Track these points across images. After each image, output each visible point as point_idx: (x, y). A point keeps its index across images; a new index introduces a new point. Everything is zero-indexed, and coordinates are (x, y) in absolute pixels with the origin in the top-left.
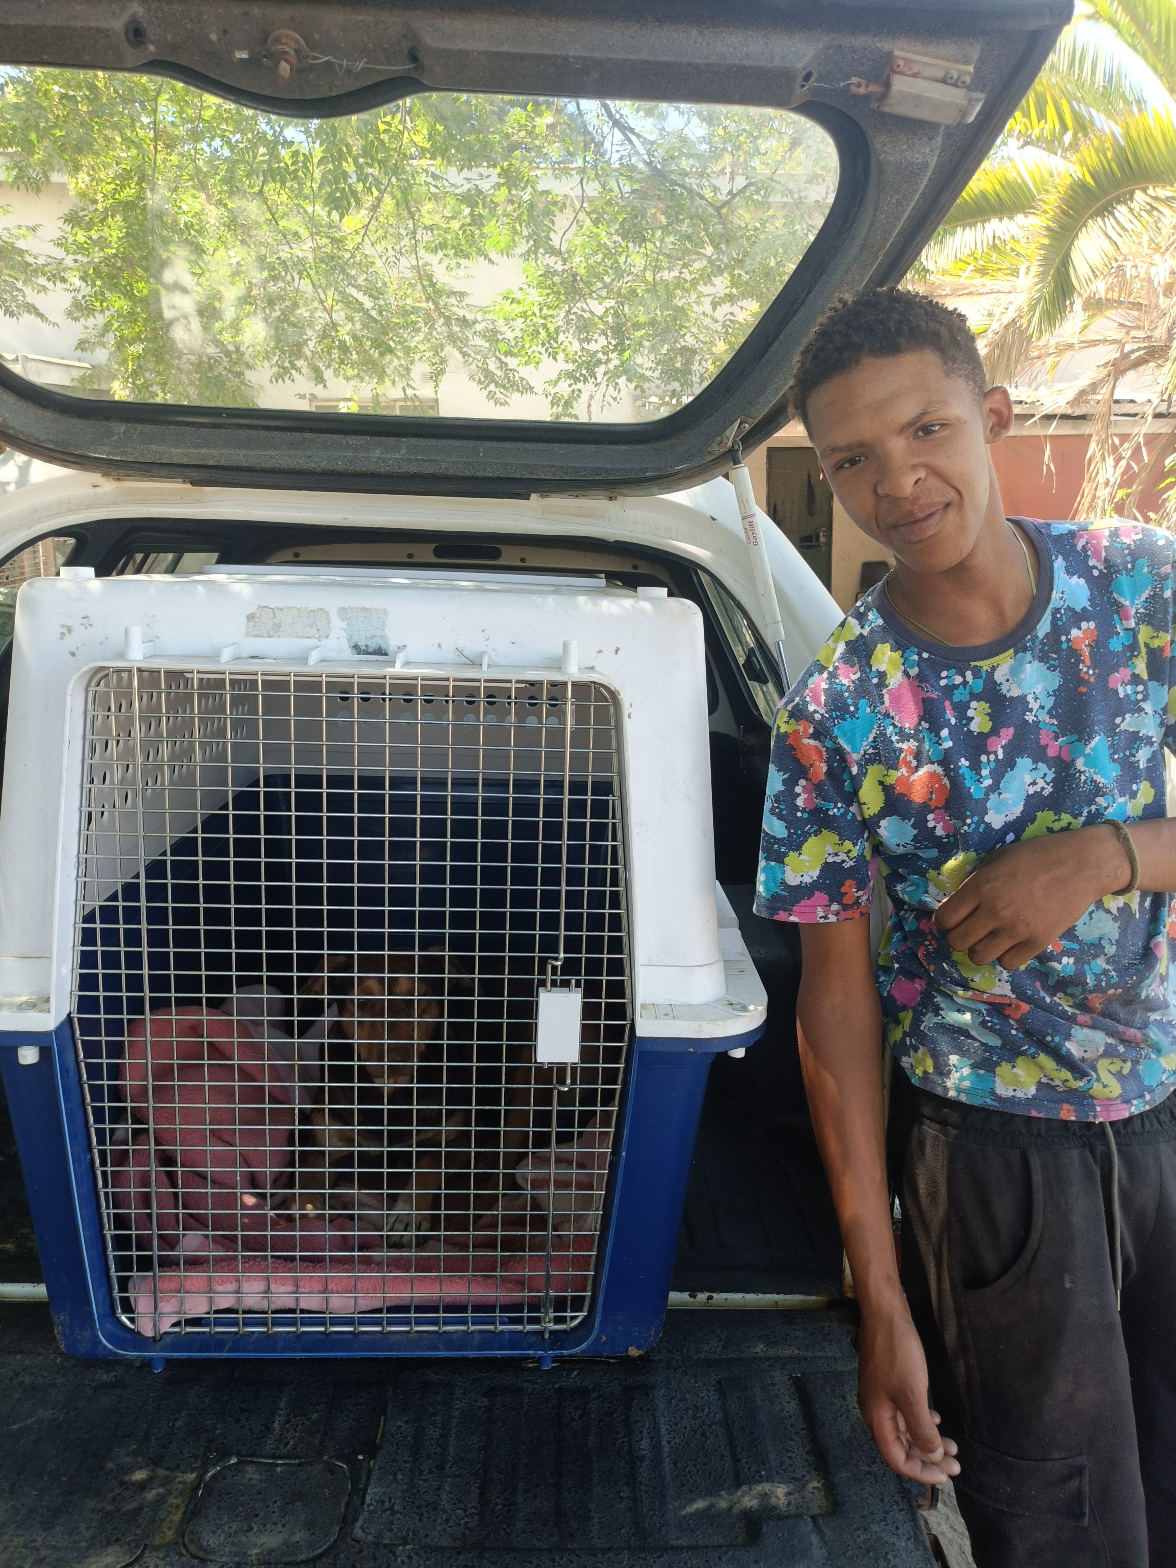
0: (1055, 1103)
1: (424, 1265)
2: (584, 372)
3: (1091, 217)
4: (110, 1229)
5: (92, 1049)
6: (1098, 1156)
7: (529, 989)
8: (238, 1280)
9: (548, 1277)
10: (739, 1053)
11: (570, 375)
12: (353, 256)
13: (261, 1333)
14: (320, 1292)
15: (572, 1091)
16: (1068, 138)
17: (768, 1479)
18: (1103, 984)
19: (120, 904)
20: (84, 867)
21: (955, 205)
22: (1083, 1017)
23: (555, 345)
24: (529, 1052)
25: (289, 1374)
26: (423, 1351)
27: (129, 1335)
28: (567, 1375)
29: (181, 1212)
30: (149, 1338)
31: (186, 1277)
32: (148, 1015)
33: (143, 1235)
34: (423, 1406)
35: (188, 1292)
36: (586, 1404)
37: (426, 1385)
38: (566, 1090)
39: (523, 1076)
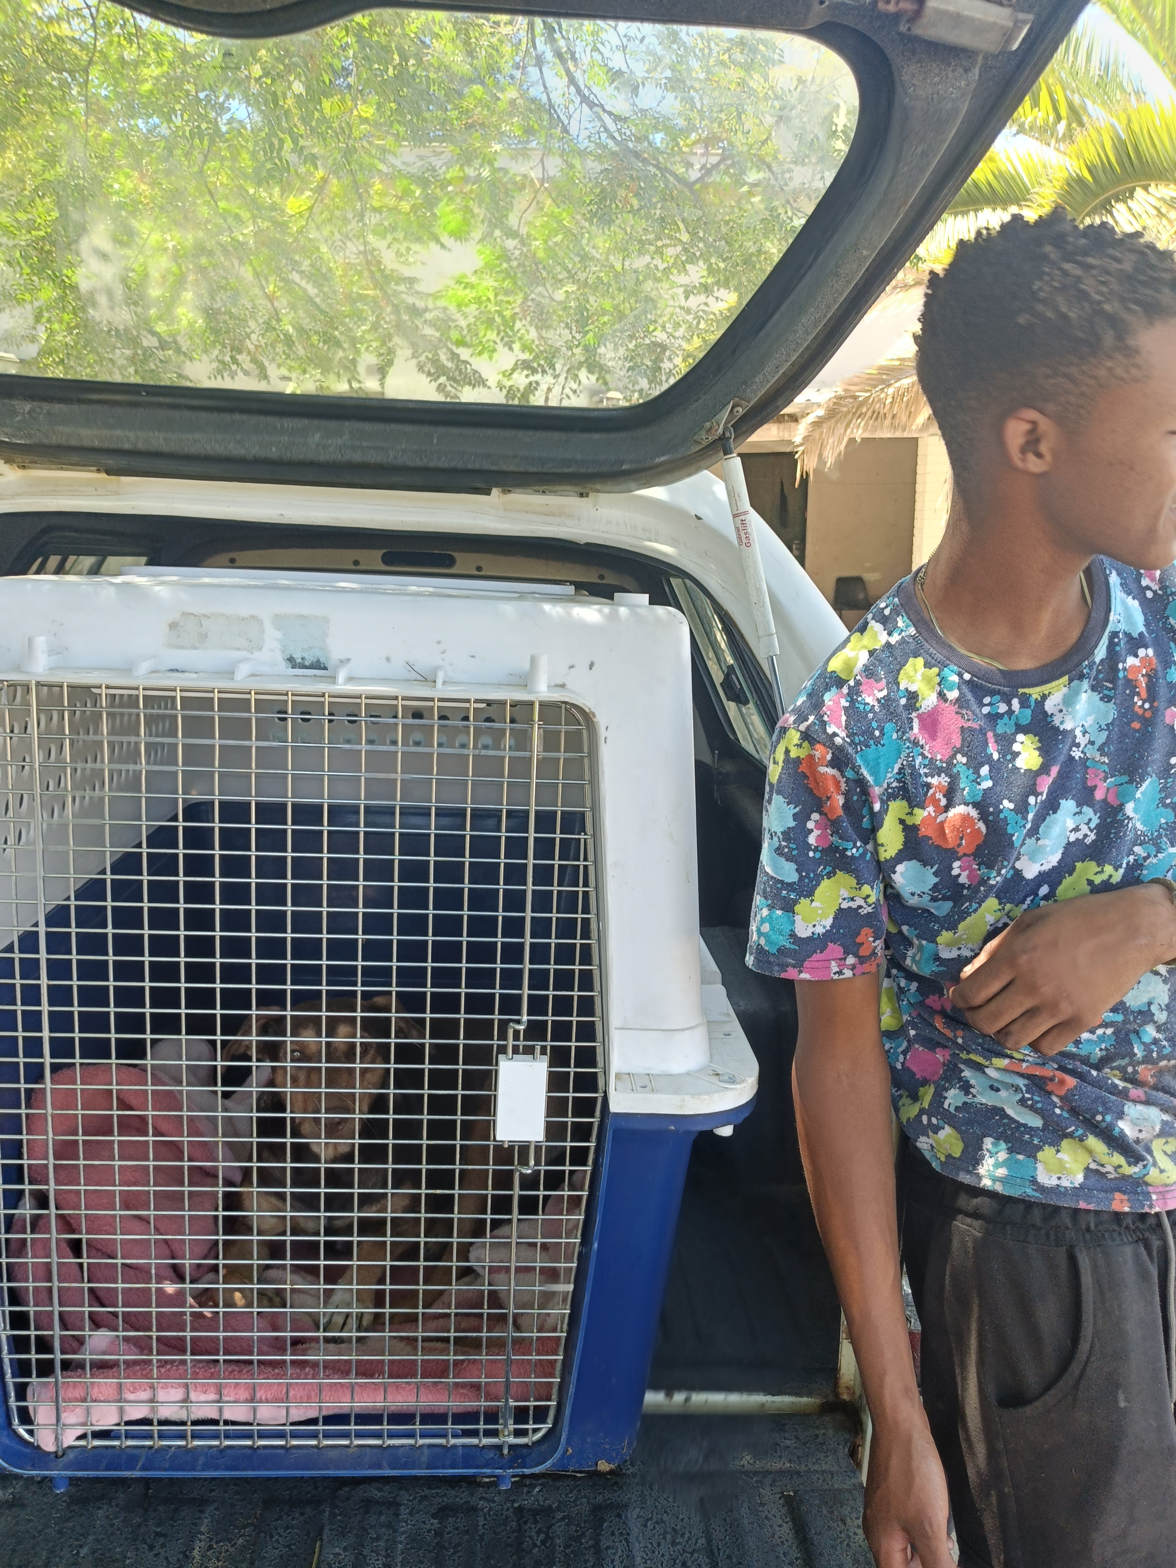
0: (1106, 1192)
1: (367, 1370)
2: (542, 362)
4: (5, 1329)
6: (1155, 1253)
8: (152, 1387)
9: (508, 1384)
10: (726, 1131)
11: (526, 365)
12: (296, 240)
13: (179, 1447)
14: (247, 1401)
15: (537, 1173)
16: (1062, 127)
18: (1155, 1055)
19: (17, 955)
22: (1136, 1092)
23: (511, 333)
24: (487, 1129)
25: (212, 1491)
26: (364, 1469)
27: (28, 1451)
28: (528, 1492)
29: (87, 1309)
30: (49, 1453)
31: (92, 1383)
32: (48, 1084)
33: (43, 1336)
34: (363, 1528)
35: (95, 1401)
36: (550, 1527)
37: (367, 1504)
38: (529, 1171)
39: (482, 1155)
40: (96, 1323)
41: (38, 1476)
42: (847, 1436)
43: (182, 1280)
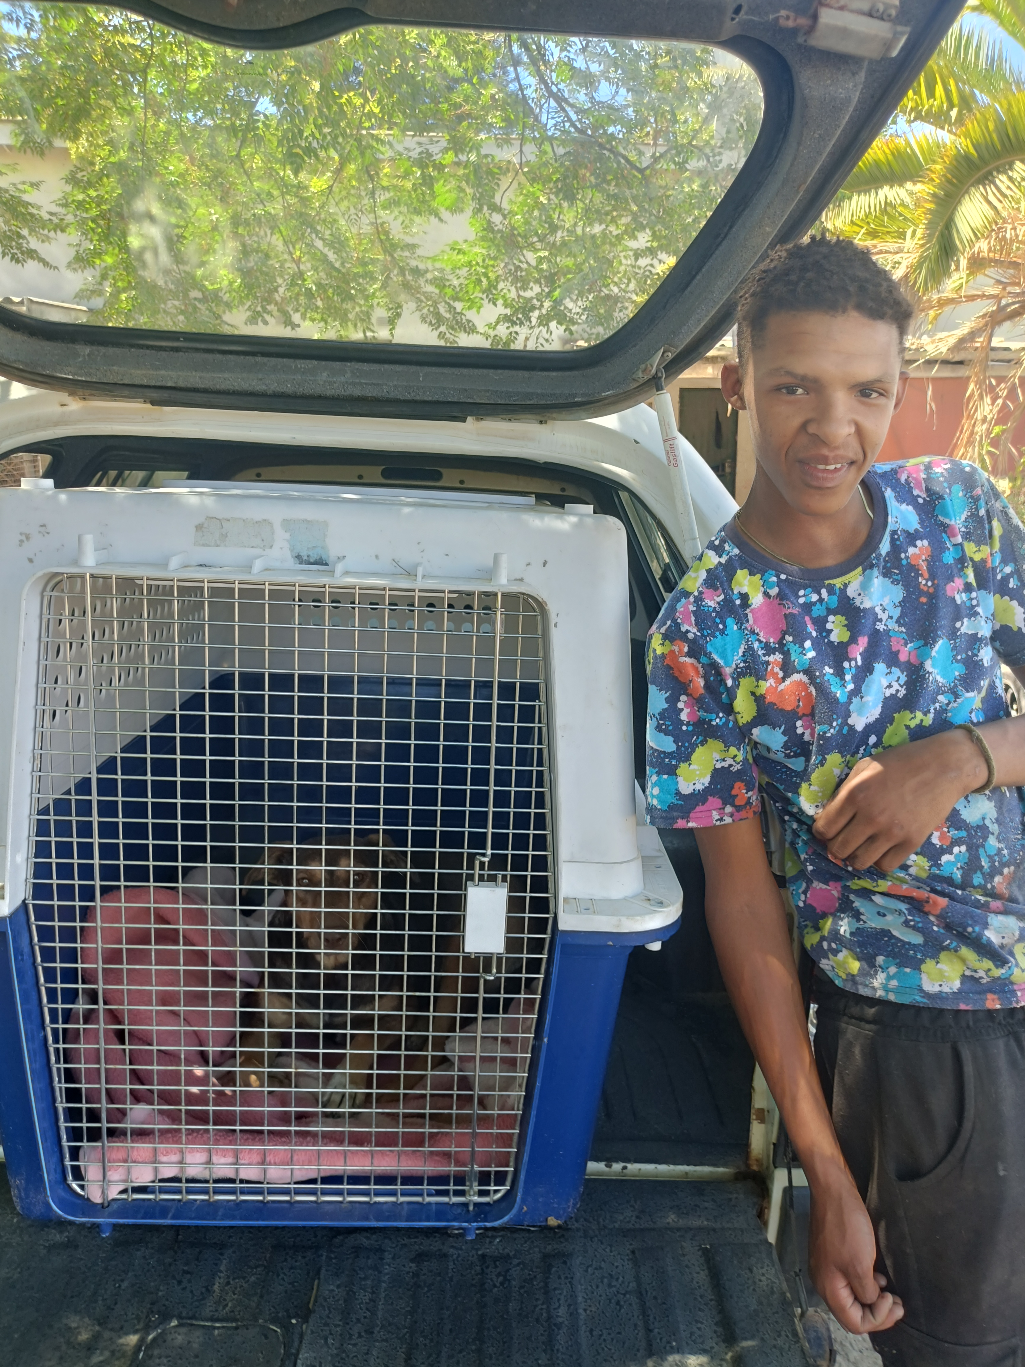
0: (981, 994)
1: (357, 1140)
2: (520, 316)
3: (972, 185)
4: (62, 1102)
5: (45, 934)
7: (457, 883)
8: (181, 1151)
9: (473, 1152)
10: (656, 946)
11: (507, 319)
12: (318, 214)
13: (203, 1200)
14: (258, 1164)
15: (498, 980)
16: (954, 113)
17: (679, 1350)
18: (997, 864)
19: (73, 797)
20: (39, 763)
21: (852, 174)
22: (995, 905)
23: (494, 292)
24: (456, 943)
25: (230, 1237)
26: (354, 1221)
27: (79, 1202)
28: (490, 1242)
29: (129, 1087)
30: (97, 1204)
31: (132, 1147)
32: (98, 902)
33: (94, 1108)
34: (354, 1270)
35: (135, 1162)
36: (508, 1270)
37: (357, 1250)
38: (492, 978)
39: (452, 964)
40: (137, 1097)
41: (88, 1222)
42: (755, 1200)
43: (207, 1063)
